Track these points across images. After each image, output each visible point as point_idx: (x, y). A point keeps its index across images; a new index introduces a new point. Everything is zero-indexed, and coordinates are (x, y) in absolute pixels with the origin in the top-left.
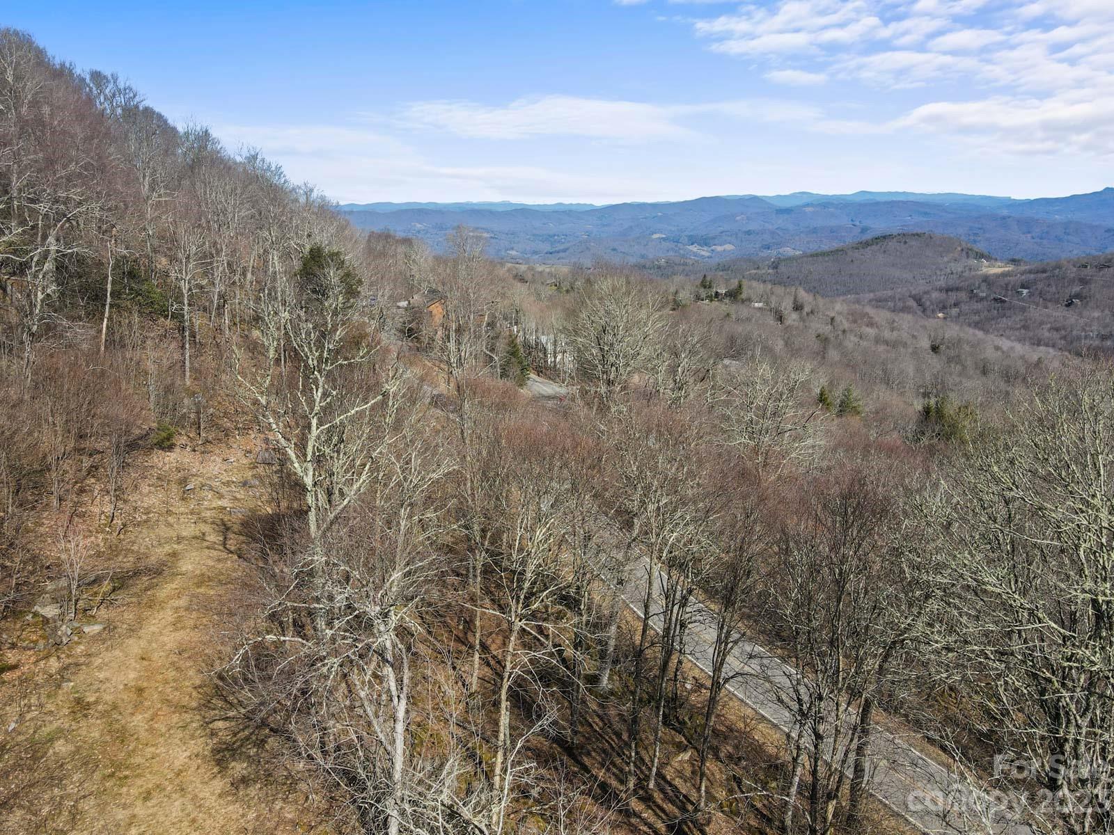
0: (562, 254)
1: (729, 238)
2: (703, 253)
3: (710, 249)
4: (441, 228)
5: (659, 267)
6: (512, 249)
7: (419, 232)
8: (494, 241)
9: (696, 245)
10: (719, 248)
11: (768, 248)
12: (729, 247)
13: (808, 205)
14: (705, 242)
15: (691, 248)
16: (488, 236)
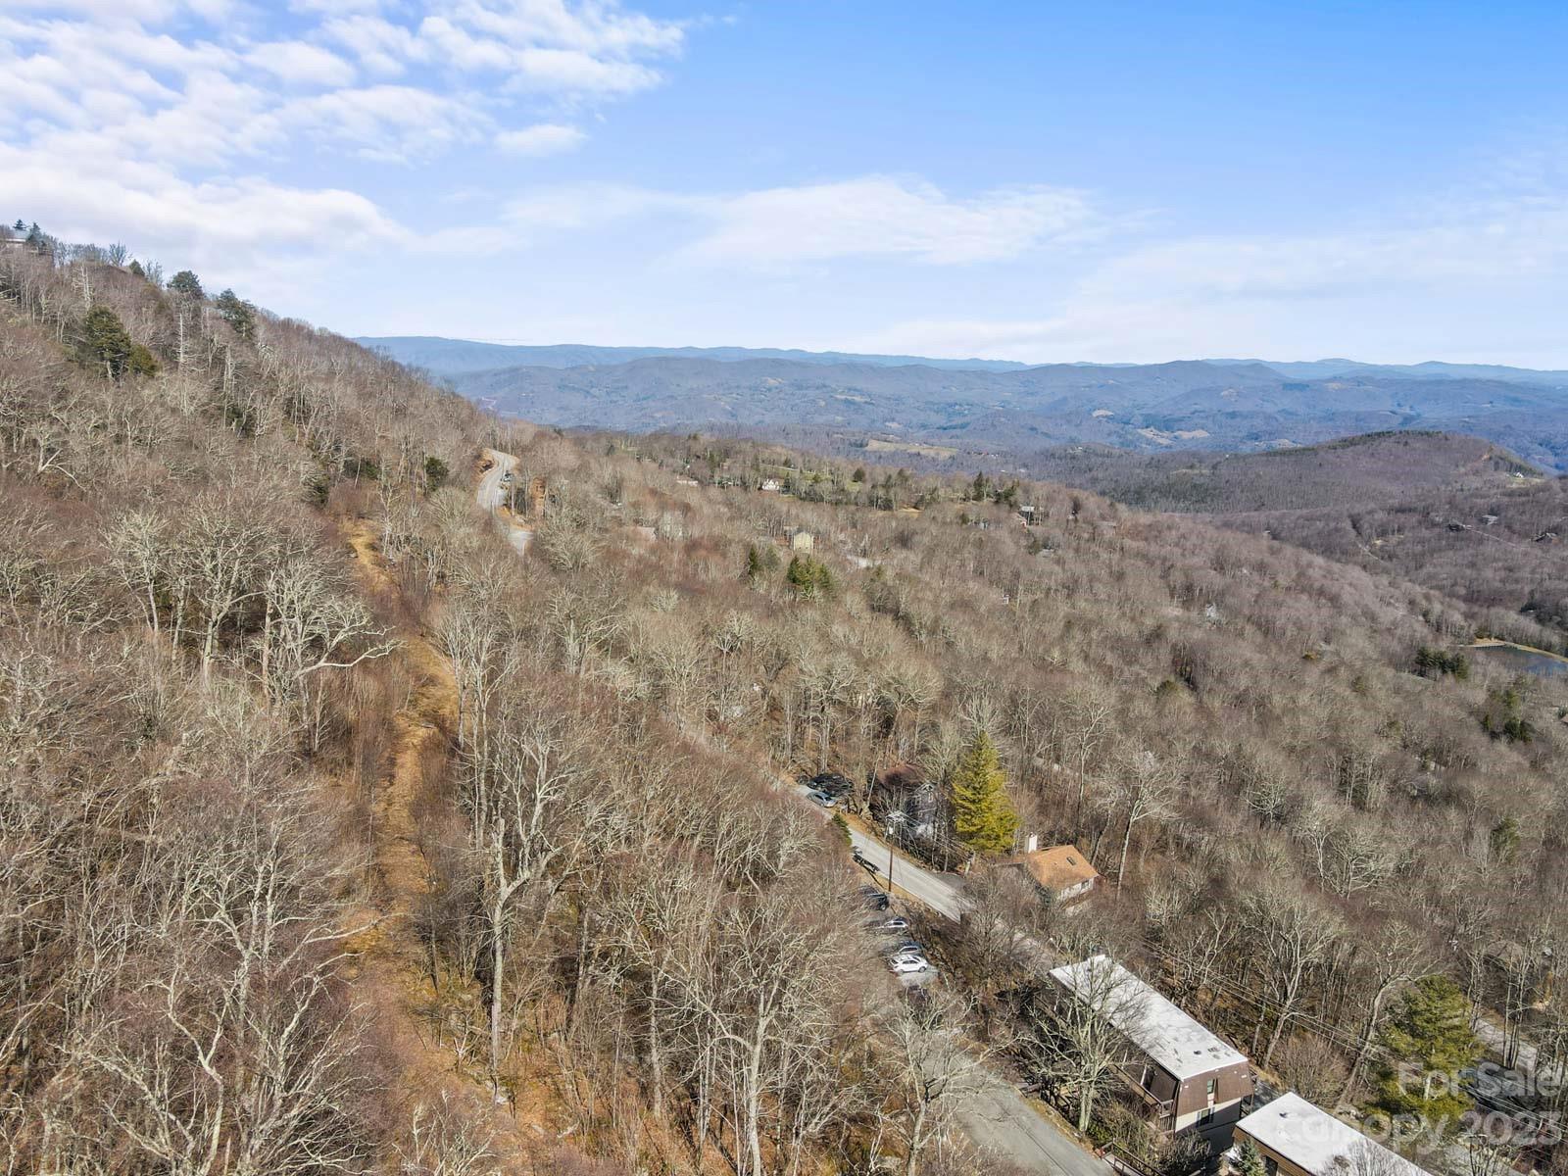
0: (958, 432)
1: (1204, 421)
2: (1161, 441)
3: (1172, 435)
4: (800, 388)
5: (1073, 457)
6: (893, 420)
7: (770, 390)
8: (871, 407)
9: (1152, 428)
10: (1186, 435)
11: (1256, 439)
12: (1200, 434)
13: (1334, 379)
14: (1167, 424)
15: (1143, 432)
16: (863, 400)
